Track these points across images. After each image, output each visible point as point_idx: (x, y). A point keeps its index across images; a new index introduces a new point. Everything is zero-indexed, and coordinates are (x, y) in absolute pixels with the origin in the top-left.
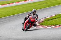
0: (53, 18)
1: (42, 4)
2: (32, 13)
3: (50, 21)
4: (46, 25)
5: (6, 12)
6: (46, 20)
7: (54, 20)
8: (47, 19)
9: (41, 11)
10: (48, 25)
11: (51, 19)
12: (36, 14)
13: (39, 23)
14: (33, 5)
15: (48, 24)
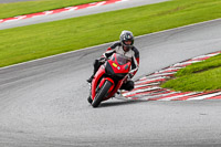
0: (211, 63)
1: (169, 12)
2: (120, 45)
3: (199, 74)
4: (185, 90)
5: (40, 41)
6: (185, 72)
7: (213, 71)
8: (189, 68)
9: (166, 40)
10: (192, 90)
11: (205, 69)
12: (133, 48)
13: (161, 81)
14: (137, 16)
15: (193, 86)
